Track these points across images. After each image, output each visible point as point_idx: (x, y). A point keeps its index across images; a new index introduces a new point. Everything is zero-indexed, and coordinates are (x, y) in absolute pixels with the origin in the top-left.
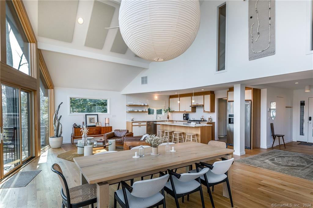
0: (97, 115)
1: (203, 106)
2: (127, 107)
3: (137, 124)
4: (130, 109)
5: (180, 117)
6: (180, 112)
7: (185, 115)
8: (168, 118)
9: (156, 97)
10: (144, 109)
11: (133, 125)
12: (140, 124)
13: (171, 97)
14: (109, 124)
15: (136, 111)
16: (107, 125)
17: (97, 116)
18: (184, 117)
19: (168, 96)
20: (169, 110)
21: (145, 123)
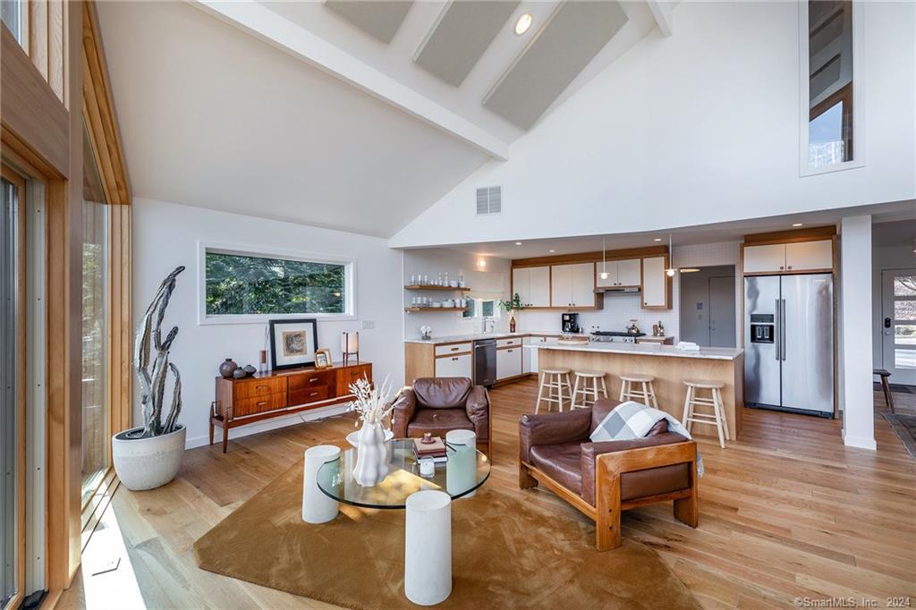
0: (314, 321)
1: (640, 290)
2: (407, 292)
3: (447, 350)
4: (420, 300)
5: (552, 324)
6: (551, 308)
7: (567, 318)
8: (513, 326)
9: (482, 264)
10: (457, 301)
11: (437, 354)
12: (457, 349)
13: (516, 263)
14: (357, 353)
15: (436, 305)
16: (352, 360)
17: (312, 324)
18: (564, 322)
19: (506, 260)
20: (514, 304)
21: (468, 347)
